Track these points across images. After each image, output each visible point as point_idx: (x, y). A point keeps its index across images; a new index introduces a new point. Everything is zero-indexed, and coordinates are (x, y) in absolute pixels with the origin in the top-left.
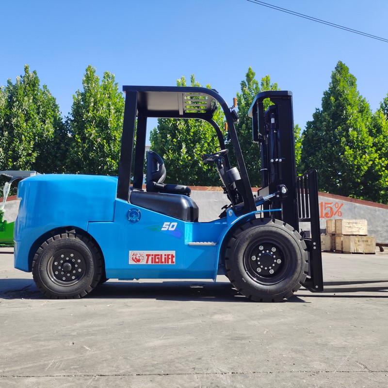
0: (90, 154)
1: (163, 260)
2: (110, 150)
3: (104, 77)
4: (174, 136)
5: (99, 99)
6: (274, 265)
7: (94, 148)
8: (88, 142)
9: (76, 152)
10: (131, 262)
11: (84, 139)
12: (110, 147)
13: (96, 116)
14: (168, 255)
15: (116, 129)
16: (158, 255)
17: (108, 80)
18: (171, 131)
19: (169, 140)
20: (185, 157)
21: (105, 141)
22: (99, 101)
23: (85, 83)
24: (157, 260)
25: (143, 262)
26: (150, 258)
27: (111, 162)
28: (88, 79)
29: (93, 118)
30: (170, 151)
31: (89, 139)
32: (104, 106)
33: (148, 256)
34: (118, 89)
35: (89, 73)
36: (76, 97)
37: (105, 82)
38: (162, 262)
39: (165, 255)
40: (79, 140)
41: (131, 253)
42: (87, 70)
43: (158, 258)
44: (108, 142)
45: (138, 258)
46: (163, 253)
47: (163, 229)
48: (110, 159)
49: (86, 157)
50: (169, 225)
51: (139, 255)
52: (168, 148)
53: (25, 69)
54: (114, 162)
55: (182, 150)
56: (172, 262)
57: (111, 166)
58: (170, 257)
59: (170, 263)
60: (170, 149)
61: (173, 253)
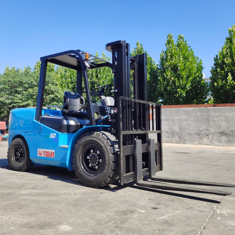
0: (168, 88)
1: (50, 155)
2: (180, 84)
3: (178, 39)
4: (222, 69)
5: (173, 53)
6: (97, 163)
7: (170, 84)
8: (167, 80)
9: (160, 88)
10: (38, 155)
11: (164, 79)
12: (179, 82)
13: (171, 63)
14: (52, 152)
15: (184, 70)
16: (48, 152)
17: (180, 40)
18: (221, 66)
19: (219, 72)
20: (231, 83)
21: (177, 78)
22: (174, 54)
23: (167, 45)
24: (48, 155)
25: (42, 156)
26: (45, 153)
27: (181, 91)
28: (169, 42)
29: (170, 65)
30: (219, 80)
31: (167, 79)
32: (176, 57)
33: (44, 152)
34: (187, 44)
35: (169, 38)
36: (162, 54)
37: (179, 42)
38: (49, 156)
39: (51, 152)
40: (161, 80)
41: (38, 150)
42: (168, 37)
43: (48, 154)
44: (179, 79)
45: (41, 153)
46: (50, 151)
47: (50, 137)
48: (180, 90)
49: (165, 90)
50: (53, 135)
51: (41, 152)
52: (218, 77)
53: (137, 44)
54: (183, 91)
55: (228, 78)
56: (54, 157)
57: (181, 94)
58: (53, 153)
59: (53, 157)
60: (219, 78)
61: (54, 151)
